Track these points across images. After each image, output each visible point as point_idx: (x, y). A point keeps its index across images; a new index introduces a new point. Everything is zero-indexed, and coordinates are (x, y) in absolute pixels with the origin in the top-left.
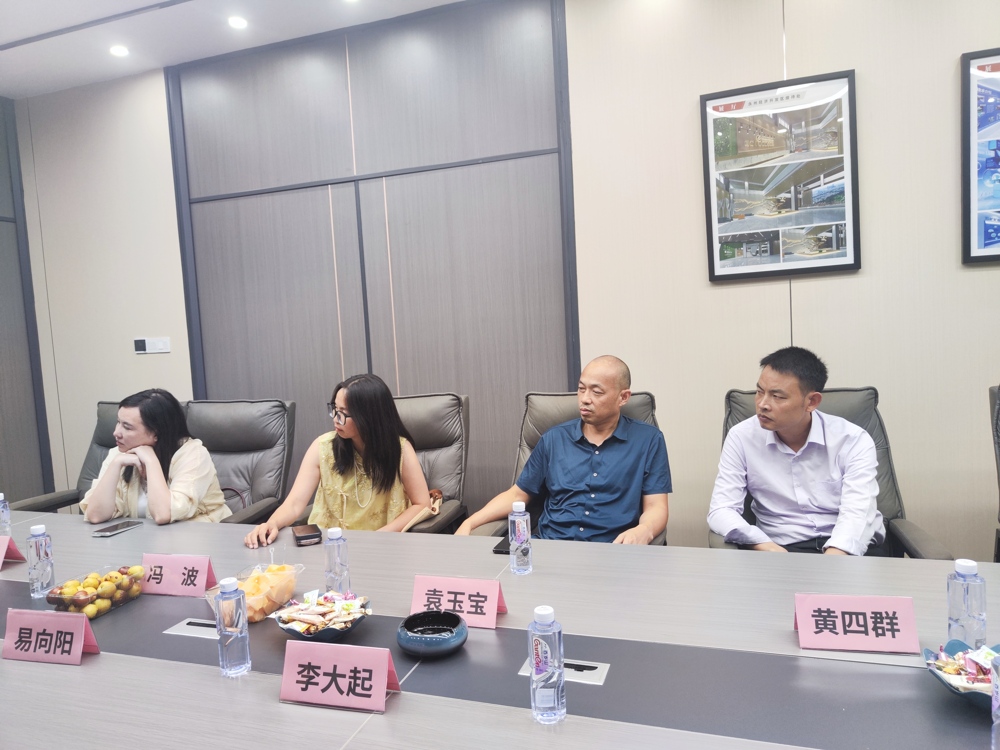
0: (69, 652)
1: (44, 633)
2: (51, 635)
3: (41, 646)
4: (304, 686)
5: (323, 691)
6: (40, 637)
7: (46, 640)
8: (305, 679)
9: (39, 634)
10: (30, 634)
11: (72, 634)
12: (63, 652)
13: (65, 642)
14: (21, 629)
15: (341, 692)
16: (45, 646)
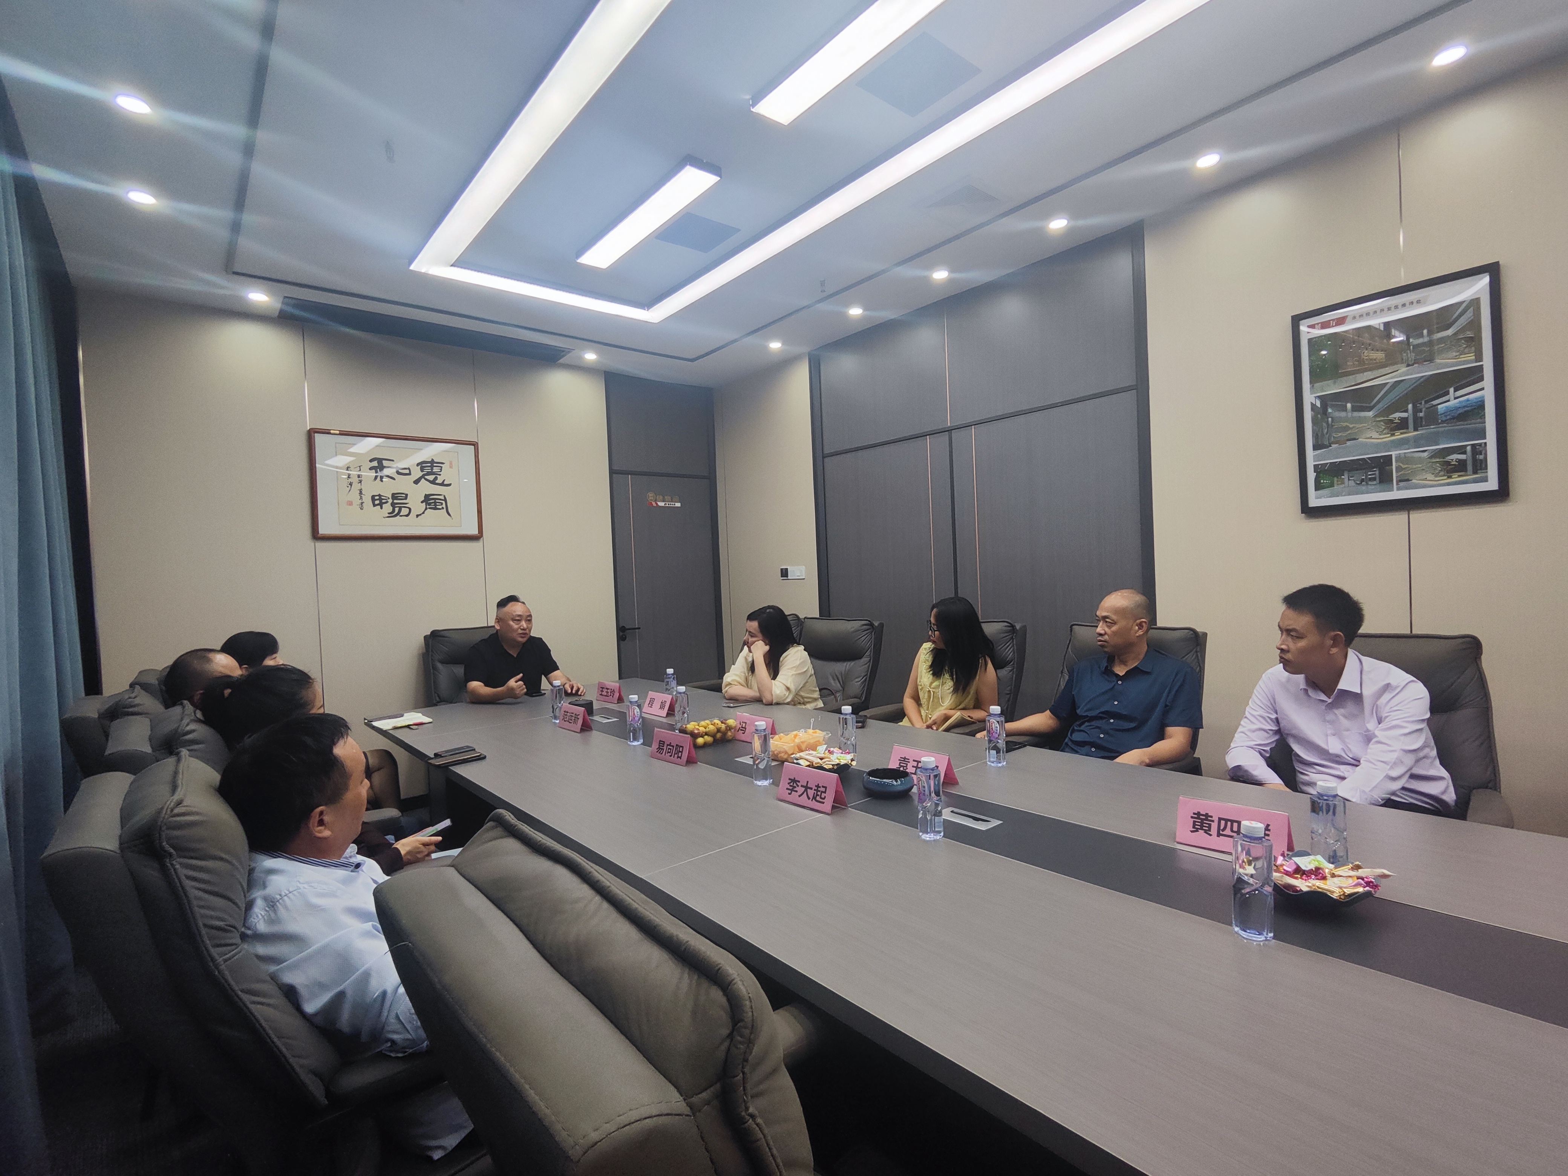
0: (680, 758)
1: (670, 745)
2: (673, 746)
3: (668, 752)
4: (790, 792)
5: (800, 796)
6: (668, 747)
7: (671, 749)
8: (791, 788)
9: (668, 745)
10: (664, 744)
11: (682, 747)
12: (678, 757)
13: (680, 752)
14: (660, 741)
15: (809, 798)
16: (670, 752)
